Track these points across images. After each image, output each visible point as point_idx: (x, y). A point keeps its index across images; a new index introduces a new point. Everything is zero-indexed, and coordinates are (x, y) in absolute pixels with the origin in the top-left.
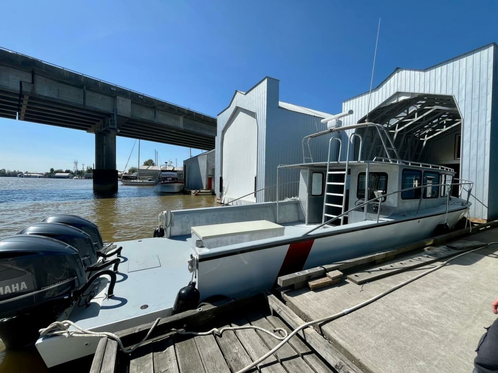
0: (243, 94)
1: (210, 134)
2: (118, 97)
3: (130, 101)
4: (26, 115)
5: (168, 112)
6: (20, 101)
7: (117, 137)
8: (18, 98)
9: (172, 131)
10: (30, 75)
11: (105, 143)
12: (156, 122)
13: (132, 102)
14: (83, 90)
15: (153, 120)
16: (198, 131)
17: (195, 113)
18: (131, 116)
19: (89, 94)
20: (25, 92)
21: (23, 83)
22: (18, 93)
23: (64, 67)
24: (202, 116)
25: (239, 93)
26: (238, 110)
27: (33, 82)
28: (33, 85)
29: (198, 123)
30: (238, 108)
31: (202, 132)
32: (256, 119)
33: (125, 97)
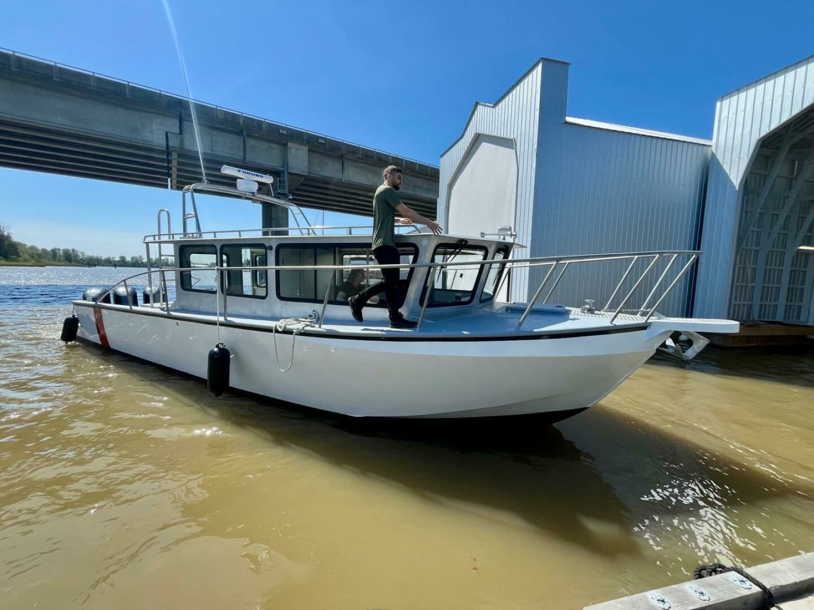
0: (490, 107)
1: (429, 196)
2: (289, 144)
3: (306, 149)
4: (178, 182)
5: (363, 163)
6: (169, 161)
8: (165, 157)
9: (369, 194)
10: (177, 122)
11: (273, 217)
12: (345, 180)
13: (309, 151)
14: (242, 138)
15: (341, 178)
17: (406, 161)
18: (309, 173)
19: (251, 142)
20: (172, 147)
21: (169, 135)
22: (165, 149)
23: (217, 105)
24: (417, 165)
25: (481, 106)
26: (478, 139)
27: (181, 133)
28: (181, 136)
29: (410, 178)
30: (478, 137)
31: (417, 194)
32: (514, 150)
33: (300, 144)
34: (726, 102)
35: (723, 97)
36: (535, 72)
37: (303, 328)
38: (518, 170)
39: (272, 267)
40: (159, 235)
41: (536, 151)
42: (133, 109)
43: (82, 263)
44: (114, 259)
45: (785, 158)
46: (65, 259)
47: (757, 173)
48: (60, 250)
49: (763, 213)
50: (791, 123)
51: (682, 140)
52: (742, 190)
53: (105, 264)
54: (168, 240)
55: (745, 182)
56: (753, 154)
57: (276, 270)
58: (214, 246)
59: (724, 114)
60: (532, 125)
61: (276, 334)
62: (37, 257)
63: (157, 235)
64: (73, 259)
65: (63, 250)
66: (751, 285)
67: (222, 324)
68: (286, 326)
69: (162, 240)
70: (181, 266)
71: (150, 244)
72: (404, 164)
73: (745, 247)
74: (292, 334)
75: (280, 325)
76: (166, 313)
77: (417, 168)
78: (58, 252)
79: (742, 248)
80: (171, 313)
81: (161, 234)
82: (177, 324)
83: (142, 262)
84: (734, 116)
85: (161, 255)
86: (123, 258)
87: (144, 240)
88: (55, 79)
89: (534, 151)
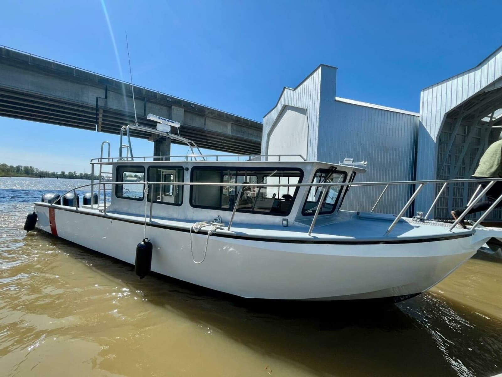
0: (292, 90)
1: (257, 140)
2: (173, 107)
3: (183, 110)
4: (102, 127)
5: (218, 119)
6: (97, 115)
7: (172, 144)
8: (95, 112)
10: (104, 91)
11: (161, 149)
12: (206, 129)
13: (185, 111)
14: (144, 102)
15: (203, 127)
16: (245, 137)
17: (243, 119)
18: (184, 124)
19: (149, 105)
20: (100, 106)
21: (99, 99)
22: (95, 107)
25: (287, 90)
27: (106, 98)
28: (106, 100)
29: (246, 129)
30: (285, 107)
31: (250, 138)
32: (306, 116)
33: (179, 107)
34: (426, 92)
35: (424, 89)
36: (317, 72)
37: (215, 230)
38: (308, 127)
39: (187, 183)
40: (101, 159)
41: (319, 116)
42: (77, 83)
43: (36, 175)
44: (57, 173)
45: (461, 125)
46: (24, 172)
47: (445, 132)
48: (22, 167)
49: (451, 155)
50: (463, 105)
51: (402, 112)
52: (438, 142)
53: (52, 176)
54: (107, 162)
55: (440, 138)
56: (442, 122)
57: (190, 185)
58: (143, 167)
59: (425, 99)
60: (316, 101)
61: (192, 234)
62: (6, 171)
63: (100, 159)
64: (30, 173)
65: (24, 167)
66: (446, 197)
67: (148, 224)
68: (200, 228)
69: (102, 162)
70: (117, 181)
71: (94, 165)
72: (242, 121)
73: (442, 175)
74: (207, 235)
75: (196, 227)
76: (103, 214)
77: (250, 123)
78: (20, 168)
79: (440, 175)
80: (107, 213)
81: (103, 158)
82: (112, 222)
83: (76, 176)
84: (431, 100)
85: (101, 173)
86: (63, 173)
87: (91, 162)
88: (30, 63)
89: (317, 116)
